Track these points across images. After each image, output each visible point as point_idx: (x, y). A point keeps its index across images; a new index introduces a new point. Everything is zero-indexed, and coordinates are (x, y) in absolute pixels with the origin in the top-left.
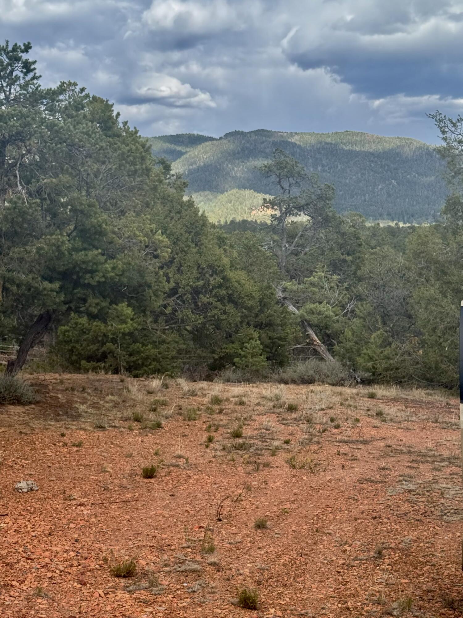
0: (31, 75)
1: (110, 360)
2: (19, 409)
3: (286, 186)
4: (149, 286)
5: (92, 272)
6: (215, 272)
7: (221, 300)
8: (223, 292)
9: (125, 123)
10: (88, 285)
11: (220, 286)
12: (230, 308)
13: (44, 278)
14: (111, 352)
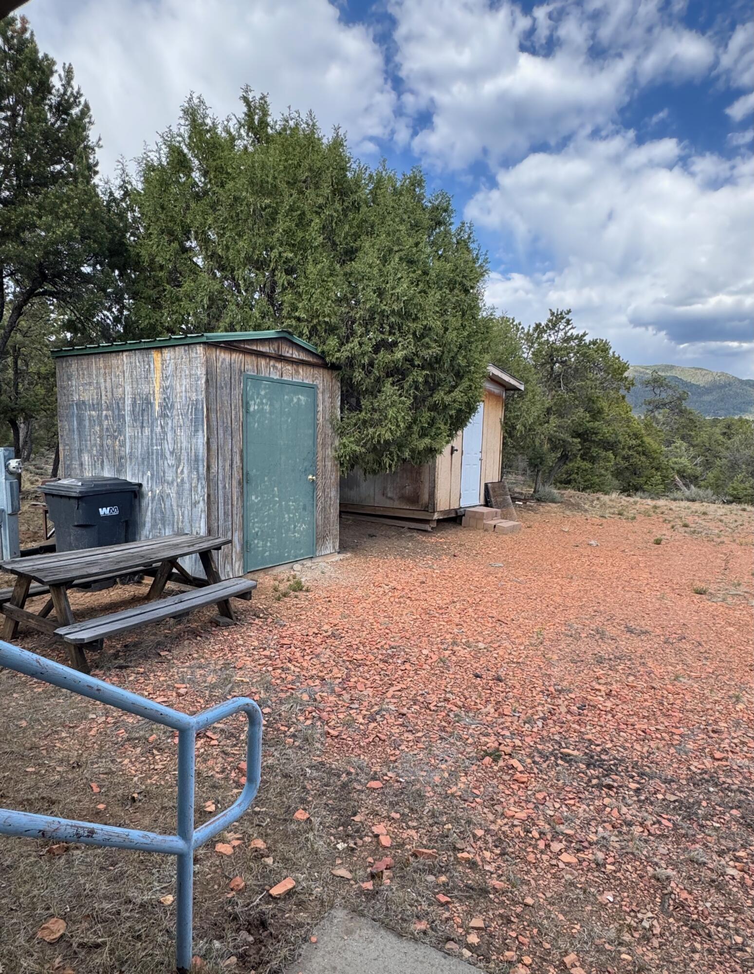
0: (570, 327)
1: (573, 484)
2: (554, 505)
3: (658, 392)
4: (620, 443)
5: (596, 434)
6: (637, 438)
7: (638, 453)
8: (640, 449)
9: (614, 353)
10: (594, 441)
11: (639, 446)
12: (643, 458)
13: (573, 437)
14: (575, 480)
